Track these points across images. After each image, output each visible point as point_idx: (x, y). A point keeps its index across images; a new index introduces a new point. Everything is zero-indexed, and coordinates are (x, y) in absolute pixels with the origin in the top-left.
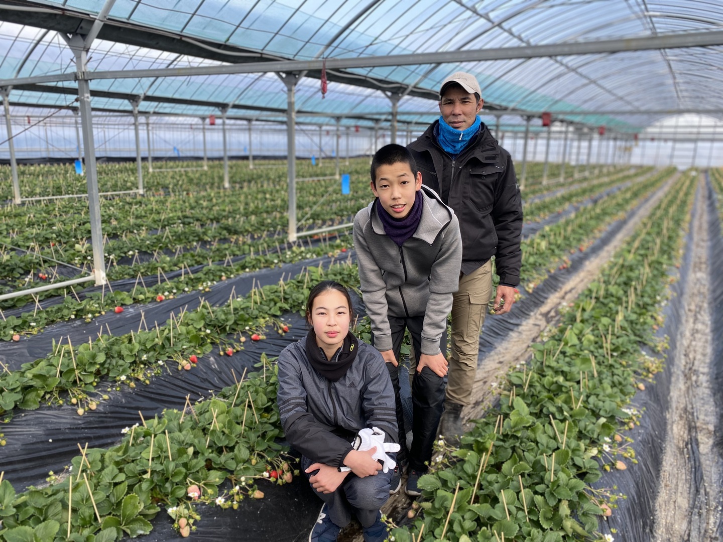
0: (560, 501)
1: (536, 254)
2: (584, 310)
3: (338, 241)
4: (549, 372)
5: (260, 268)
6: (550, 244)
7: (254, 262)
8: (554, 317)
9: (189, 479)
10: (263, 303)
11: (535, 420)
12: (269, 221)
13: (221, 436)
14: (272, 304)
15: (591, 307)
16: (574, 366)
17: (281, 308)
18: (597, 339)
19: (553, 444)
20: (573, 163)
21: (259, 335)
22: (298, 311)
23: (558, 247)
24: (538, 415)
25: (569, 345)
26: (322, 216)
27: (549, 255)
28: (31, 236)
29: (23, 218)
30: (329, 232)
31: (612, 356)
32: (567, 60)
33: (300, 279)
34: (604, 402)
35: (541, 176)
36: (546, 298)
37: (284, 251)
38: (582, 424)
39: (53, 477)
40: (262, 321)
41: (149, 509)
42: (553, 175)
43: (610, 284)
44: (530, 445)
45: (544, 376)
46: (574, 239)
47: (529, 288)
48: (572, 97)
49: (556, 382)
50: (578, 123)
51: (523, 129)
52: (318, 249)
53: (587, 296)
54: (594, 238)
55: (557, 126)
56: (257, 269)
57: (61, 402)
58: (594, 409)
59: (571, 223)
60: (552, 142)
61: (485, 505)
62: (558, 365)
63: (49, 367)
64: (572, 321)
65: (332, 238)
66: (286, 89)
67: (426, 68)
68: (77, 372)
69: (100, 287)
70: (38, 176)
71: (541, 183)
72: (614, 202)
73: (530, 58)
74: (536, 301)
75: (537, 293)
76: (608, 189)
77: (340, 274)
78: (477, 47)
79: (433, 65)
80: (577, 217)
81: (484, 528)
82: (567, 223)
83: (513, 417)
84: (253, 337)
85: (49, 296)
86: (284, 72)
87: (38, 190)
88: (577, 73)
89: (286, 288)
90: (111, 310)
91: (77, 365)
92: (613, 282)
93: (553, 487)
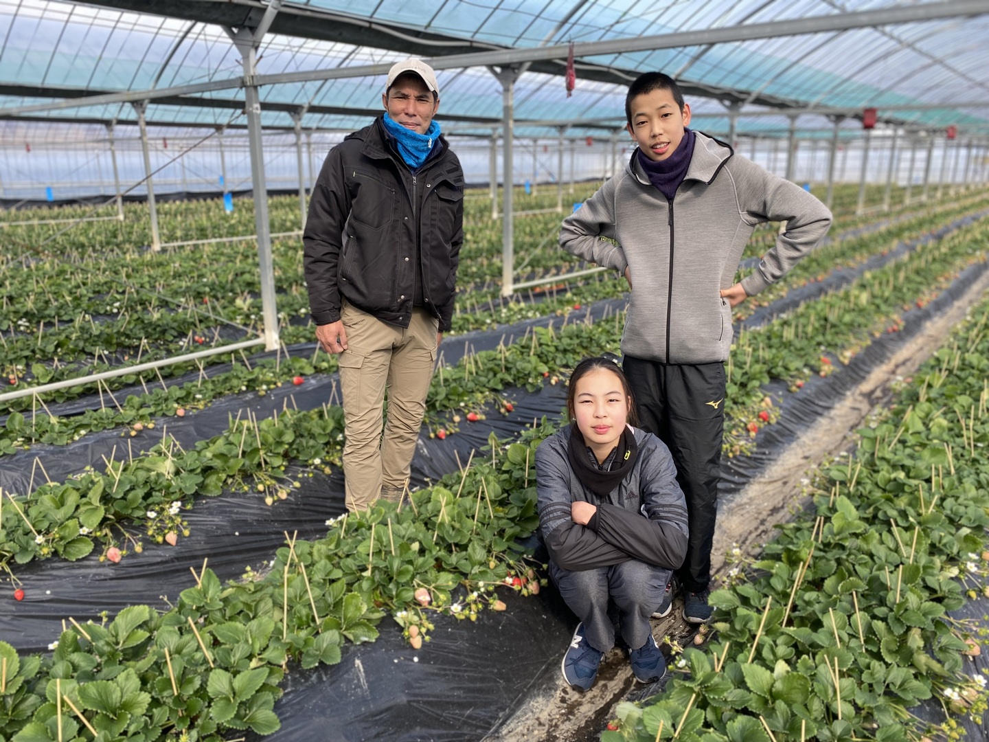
0: (909, 628)
1: (854, 310)
2: (930, 386)
3: (569, 295)
4: (884, 467)
5: (468, 330)
6: (874, 296)
7: (461, 322)
8: (881, 398)
9: (417, 581)
10: (480, 373)
11: (868, 526)
12: (474, 269)
13: (451, 531)
14: (491, 375)
15: (941, 381)
16: (920, 458)
17: (502, 380)
18: (951, 425)
19: (894, 557)
20: (902, 183)
21: (476, 414)
22: (524, 385)
23: (886, 301)
24: (871, 521)
25: (910, 432)
26: (543, 262)
27: (872, 313)
28: (180, 290)
29: (168, 268)
30: (557, 282)
31: (975, 446)
32: (899, 31)
33: (523, 343)
34: (966, 507)
35: (855, 203)
36: (868, 373)
37: (498, 308)
38: (935, 535)
39: (251, 574)
40: (479, 395)
41: (373, 612)
42: (871, 201)
43: (968, 351)
44: (862, 559)
45: (877, 472)
46: (908, 289)
47: (845, 357)
48: (905, 84)
49: (895, 480)
50: (913, 123)
51: (829, 135)
52: (542, 306)
53: (933, 367)
54: (939, 289)
55: (879, 129)
56: (465, 332)
57: (246, 488)
58: (952, 516)
59: (904, 269)
60: (872, 154)
61: (803, 629)
62: (897, 458)
63: (229, 446)
64: (912, 400)
65: (561, 291)
66: (501, 88)
67: (694, 50)
68: (262, 452)
69: (273, 353)
70: (175, 216)
71: (854, 213)
72: (969, 237)
73: (845, 29)
74: (854, 376)
75: (856, 364)
76: (958, 218)
77: (578, 337)
78: (766, 19)
79: (703, 47)
80: (911, 259)
81: (805, 656)
82: (898, 268)
83: (836, 522)
84: (469, 416)
85: (211, 364)
86: (498, 65)
87: (179, 233)
88: (914, 49)
89: (507, 354)
90: (288, 382)
91: (262, 444)
92: (972, 349)
93: (899, 611)
